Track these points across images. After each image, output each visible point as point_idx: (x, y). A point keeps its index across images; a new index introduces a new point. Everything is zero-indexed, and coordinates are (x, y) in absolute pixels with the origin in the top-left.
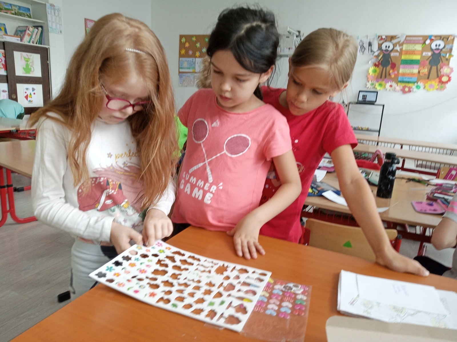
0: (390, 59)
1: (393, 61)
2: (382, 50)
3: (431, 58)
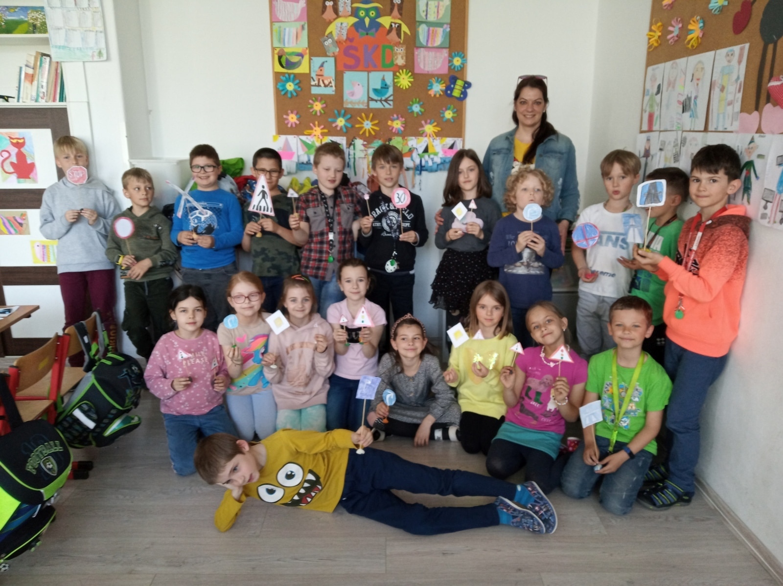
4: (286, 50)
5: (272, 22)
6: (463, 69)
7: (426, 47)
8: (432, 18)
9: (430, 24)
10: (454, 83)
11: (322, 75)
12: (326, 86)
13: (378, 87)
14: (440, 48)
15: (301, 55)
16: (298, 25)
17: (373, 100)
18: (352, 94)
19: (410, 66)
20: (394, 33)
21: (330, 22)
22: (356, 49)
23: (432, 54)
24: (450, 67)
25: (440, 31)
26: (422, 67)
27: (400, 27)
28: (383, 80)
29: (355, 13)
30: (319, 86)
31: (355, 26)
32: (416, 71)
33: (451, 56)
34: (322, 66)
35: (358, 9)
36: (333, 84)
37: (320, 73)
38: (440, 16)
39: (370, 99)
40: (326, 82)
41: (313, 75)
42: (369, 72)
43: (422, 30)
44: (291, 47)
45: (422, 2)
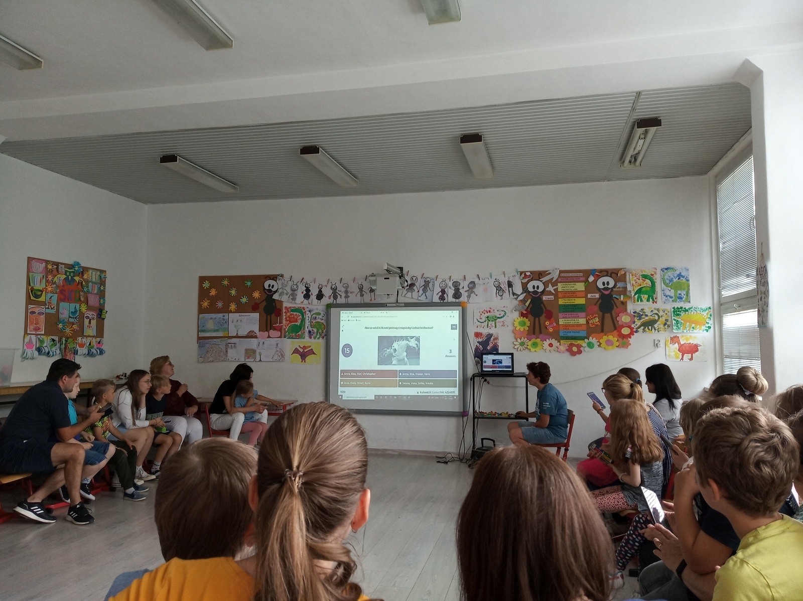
0: (542, 305)
1: (548, 308)
2: (529, 292)
3: (600, 301)
4: (35, 288)
5: (28, 271)
6: (104, 304)
7: (92, 294)
8: (94, 280)
9: (93, 283)
10: (101, 312)
11: (50, 303)
12: (51, 309)
13: (73, 311)
14: (96, 294)
15: (42, 291)
16: (41, 275)
17: (71, 317)
18: (63, 314)
19: (86, 302)
20: (80, 285)
21: (56, 276)
22: (65, 291)
23: (94, 297)
24: (99, 304)
25: (96, 286)
26: (90, 302)
27: (82, 282)
28: (75, 307)
30: (49, 308)
32: (88, 304)
33: (100, 298)
34: (51, 298)
35: (67, 271)
36: (55, 308)
37: (49, 302)
38: (96, 280)
39: (70, 317)
40: (52, 307)
41: (47, 302)
42: (70, 303)
43: (90, 284)
44: (38, 286)
45: (90, 272)
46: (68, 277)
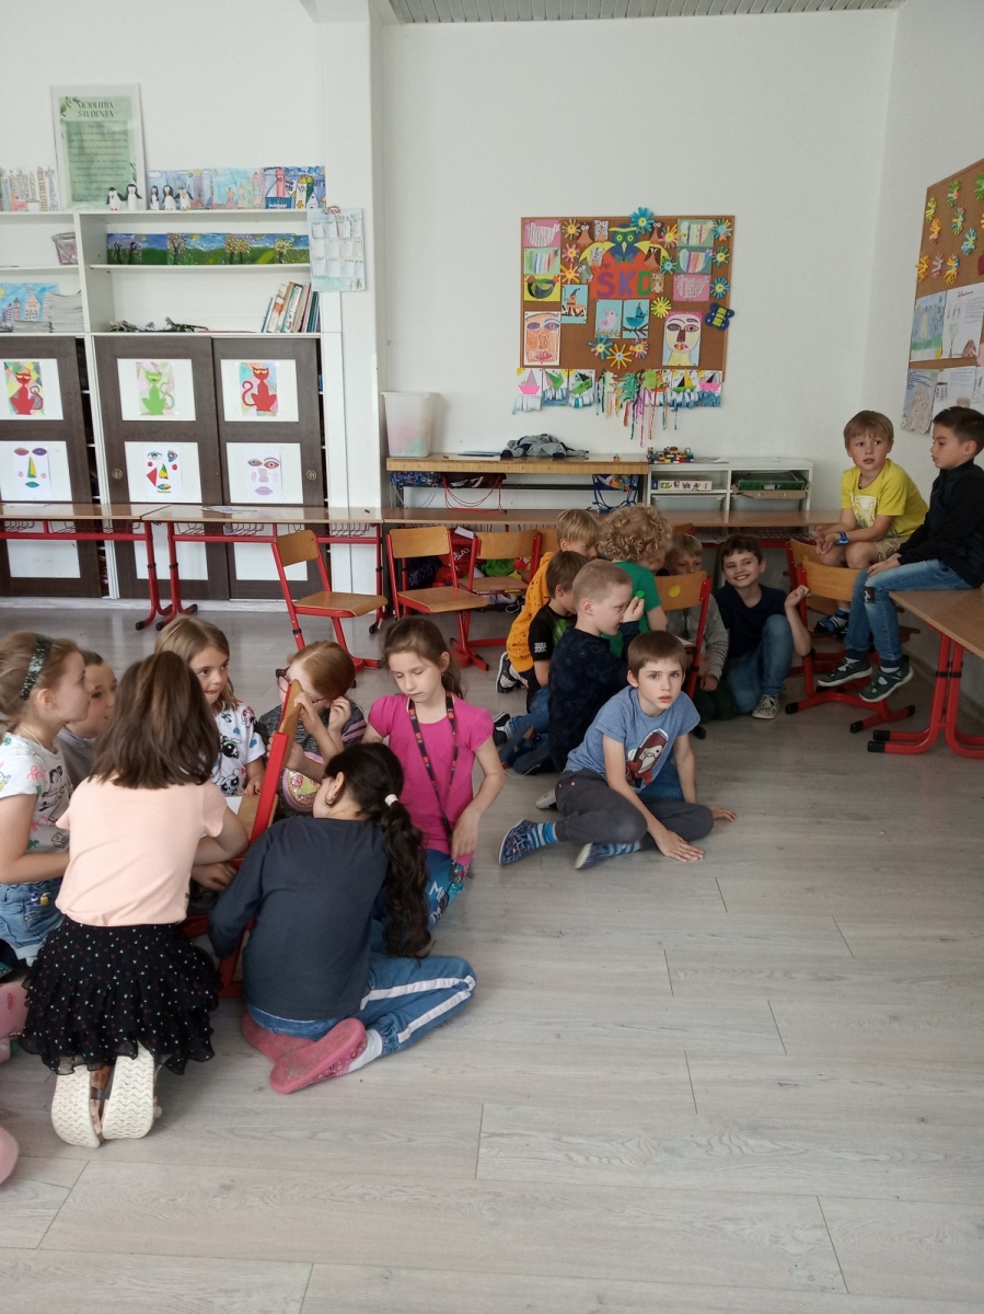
4: (536, 277)
5: (523, 248)
6: (726, 295)
7: (686, 274)
8: (694, 242)
9: (691, 249)
10: (716, 312)
11: (573, 304)
12: (577, 315)
13: (634, 316)
14: (702, 273)
15: (552, 282)
16: (551, 250)
17: (626, 329)
18: (606, 323)
19: (668, 293)
20: (652, 258)
21: (586, 248)
22: (611, 276)
23: (693, 280)
24: (711, 295)
25: (702, 256)
26: (681, 294)
27: (659, 251)
28: (639, 308)
29: (612, 237)
30: (569, 315)
31: (611, 250)
32: (675, 298)
33: (712, 282)
34: (574, 293)
35: (615, 233)
36: (585, 313)
37: (571, 301)
38: (703, 240)
40: (578, 311)
41: (564, 303)
42: (624, 300)
43: (683, 255)
44: (542, 274)
45: (684, 226)
46: (619, 245)
